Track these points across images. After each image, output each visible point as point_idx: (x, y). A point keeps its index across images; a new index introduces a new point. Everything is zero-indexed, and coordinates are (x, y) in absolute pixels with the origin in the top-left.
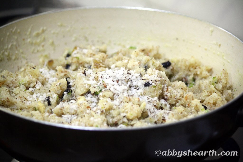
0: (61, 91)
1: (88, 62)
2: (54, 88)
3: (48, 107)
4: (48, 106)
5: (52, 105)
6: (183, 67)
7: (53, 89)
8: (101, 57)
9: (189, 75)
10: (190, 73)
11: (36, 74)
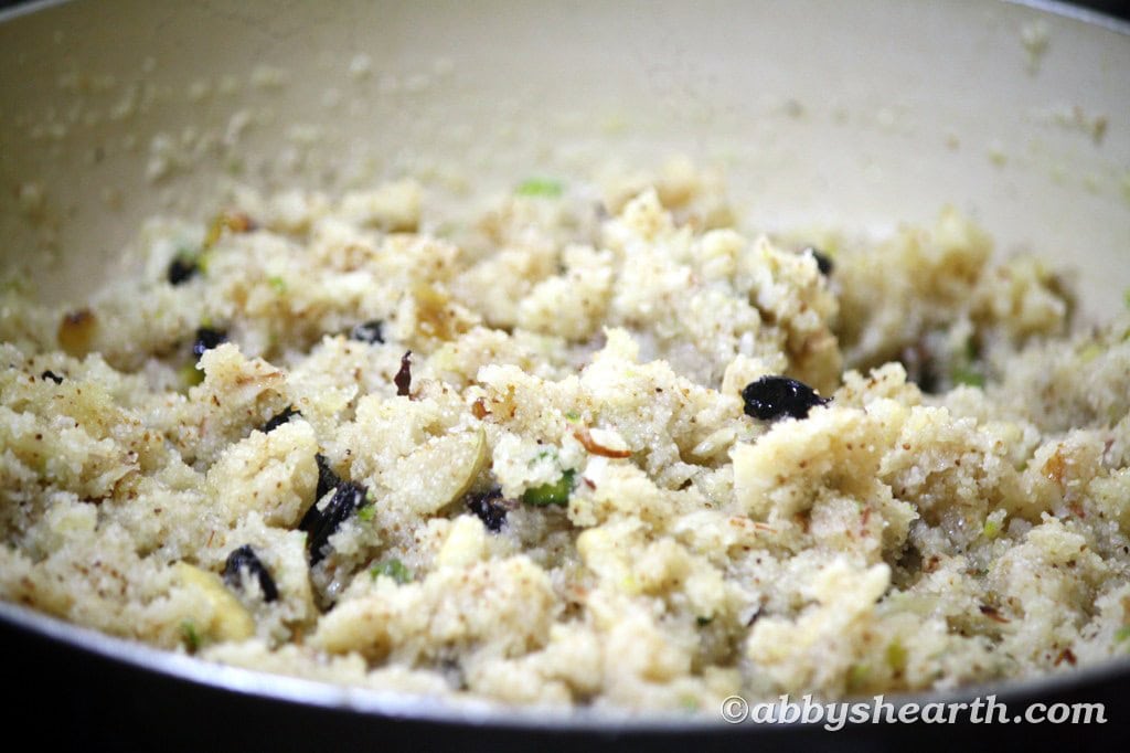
0: (297, 501)
1: (344, 301)
2: (254, 490)
3: (268, 612)
4: (264, 606)
5: (287, 597)
6: (899, 282)
7: (252, 496)
8: (422, 263)
9: (944, 327)
10: (943, 314)
11: (94, 412)
